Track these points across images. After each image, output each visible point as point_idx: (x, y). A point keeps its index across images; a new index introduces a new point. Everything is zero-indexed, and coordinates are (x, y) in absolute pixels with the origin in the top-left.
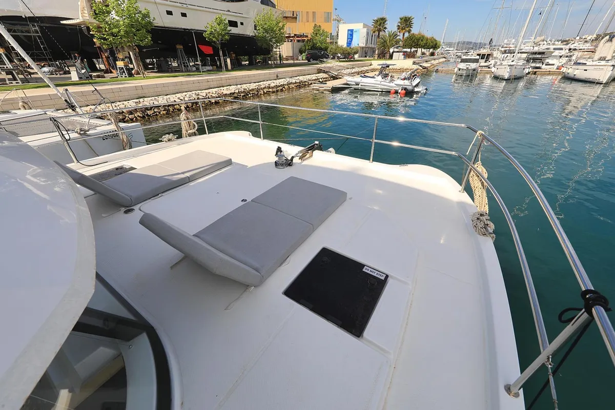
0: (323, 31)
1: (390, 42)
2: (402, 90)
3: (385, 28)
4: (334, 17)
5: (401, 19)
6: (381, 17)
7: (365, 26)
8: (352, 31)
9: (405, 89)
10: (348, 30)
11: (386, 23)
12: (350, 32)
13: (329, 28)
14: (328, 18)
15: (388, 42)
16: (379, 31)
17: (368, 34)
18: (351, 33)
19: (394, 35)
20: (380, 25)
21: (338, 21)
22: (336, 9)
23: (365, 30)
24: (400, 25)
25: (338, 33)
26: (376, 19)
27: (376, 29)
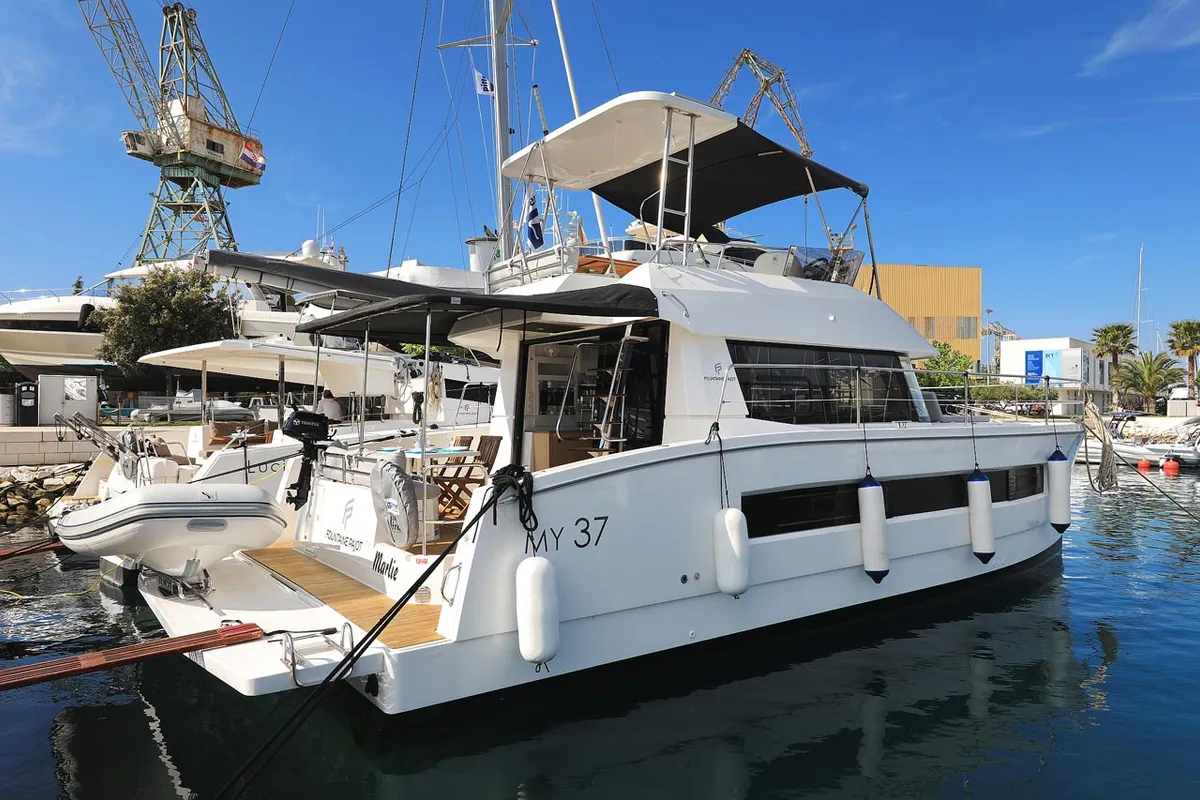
0: (956, 354)
1: (1150, 375)
2: (1168, 460)
3: (1133, 346)
4: (982, 325)
5: (1176, 327)
6: (1118, 322)
7: (1074, 343)
8: (1039, 354)
9: (1176, 459)
10: (1027, 353)
11: (1132, 336)
12: (1032, 357)
13: (971, 349)
14: (968, 328)
15: (1146, 375)
16: (1115, 353)
17: (1086, 360)
18: (1035, 360)
19: (1158, 362)
20: (1115, 339)
21: (997, 334)
22: (989, 311)
23: (1078, 352)
24: (1174, 339)
25: (998, 360)
26: (1102, 326)
27: (1106, 348)
